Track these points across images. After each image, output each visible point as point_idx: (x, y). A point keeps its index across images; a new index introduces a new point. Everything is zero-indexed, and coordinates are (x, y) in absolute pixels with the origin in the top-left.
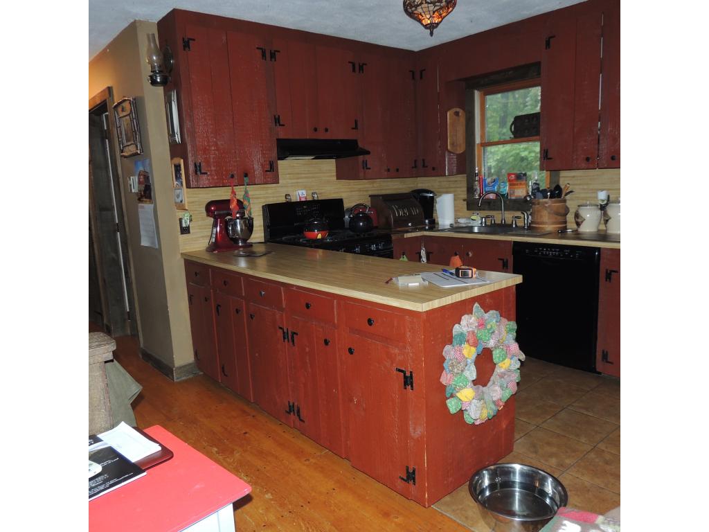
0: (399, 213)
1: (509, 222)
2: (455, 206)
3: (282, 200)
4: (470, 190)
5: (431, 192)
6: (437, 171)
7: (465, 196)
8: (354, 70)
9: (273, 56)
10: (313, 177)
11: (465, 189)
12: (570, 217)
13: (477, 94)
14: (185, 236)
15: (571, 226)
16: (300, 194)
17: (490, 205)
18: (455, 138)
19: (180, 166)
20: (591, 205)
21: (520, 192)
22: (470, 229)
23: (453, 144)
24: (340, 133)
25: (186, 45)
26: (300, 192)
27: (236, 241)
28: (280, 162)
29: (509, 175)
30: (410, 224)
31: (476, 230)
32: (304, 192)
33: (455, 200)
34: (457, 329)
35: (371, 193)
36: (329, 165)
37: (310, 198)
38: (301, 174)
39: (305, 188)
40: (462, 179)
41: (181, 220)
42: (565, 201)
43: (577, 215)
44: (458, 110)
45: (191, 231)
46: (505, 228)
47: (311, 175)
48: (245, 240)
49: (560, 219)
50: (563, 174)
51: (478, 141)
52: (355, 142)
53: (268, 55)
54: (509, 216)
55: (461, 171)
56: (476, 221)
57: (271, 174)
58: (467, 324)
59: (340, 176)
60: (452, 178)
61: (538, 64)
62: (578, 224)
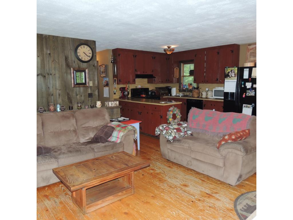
0: (162, 92)
1: (188, 95)
2: (176, 91)
3: (135, 88)
4: (180, 87)
5: (170, 87)
6: (172, 82)
7: (179, 89)
8: (153, 58)
9: (136, 56)
10: (142, 83)
11: (179, 87)
12: (200, 94)
13: (182, 64)
14: (115, 95)
15: (201, 96)
16: (139, 87)
17: (184, 91)
18: (176, 75)
19: (116, 80)
20: (204, 91)
21: (191, 88)
22: (179, 96)
23: (176, 76)
24: (149, 73)
25: (119, 55)
27: (125, 96)
28: (136, 79)
29: (188, 84)
30: (165, 95)
31: (180, 96)
32: (140, 86)
33: (176, 89)
34: (169, 109)
35: (156, 87)
36: (146, 80)
37: (141, 88)
40: (178, 84)
41: (114, 91)
42: (199, 90)
43: (202, 94)
44: (177, 68)
46: (187, 96)
48: (127, 96)
49: (198, 94)
50: (200, 84)
51: (182, 75)
52: (152, 75)
54: (188, 94)
55: (178, 82)
56: (181, 94)
57: (134, 82)
58: (171, 109)
59: (149, 82)
60: (176, 84)
61: (193, 60)
62: (202, 95)
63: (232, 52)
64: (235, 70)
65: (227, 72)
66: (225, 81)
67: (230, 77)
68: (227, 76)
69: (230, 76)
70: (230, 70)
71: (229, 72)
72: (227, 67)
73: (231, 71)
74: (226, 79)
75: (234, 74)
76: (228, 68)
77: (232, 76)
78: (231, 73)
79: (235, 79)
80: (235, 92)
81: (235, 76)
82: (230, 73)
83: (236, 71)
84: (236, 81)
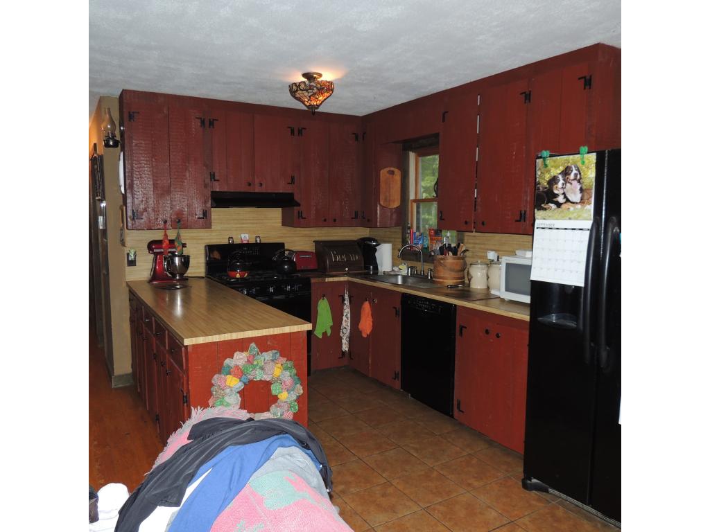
0: (336, 258)
3: (225, 241)
4: (404, 241)
5: (375, 240)
6: (371, 223)
7: (400, 247)
8: (293, 134)
9: (211, 124)
10: (257, 223)
11: (400, 240)
12: (465, 273)
13: (412, 156)
14: (132, 268)
16: (242, 238)
17: (414, 256)
18: (389, 194)
20: (481, 263)
23: (385, 199)
25: (131, 117)
26: (243, 236)
29: (430, 230)
30: (347, 269)
32: (247, 236)
33: (393, 249)
34: (227, 361)
35: (317, 239)
36: (276, 214)
37: (253, 241)
38: (246, 220)
39: (249, 232)
40: (398, 230)
41: (128, 255)
42: (462, 258)
44: (392, 169)
45: (137, 264)
47: (255, 221)
48: (181, 275)
50: (467, 234)
51: (412, 197)
53: (207, 123)
56: (404, 270)
57: (203, 220)
58: (239, 358)
59: (286, 222)
60: (391, 230)
61: (437, 135)
62: (469, 281)
63: (588, 82)
64: (583, 168)
65: (547, 177)
66: (537, 222)
67: (559, 205)
68: (546, 197)
69: (561, 199)
70: (562, 168)
71: (553, 181)
72: (545, 153)
73: (566, 172)
74: (538, 214)
75: (581, 190)
76: (551, 156)
77: (568, 200)
78: (566, 181)
79: (585, 215)
80: (582, 284)
81: (582, 201)
82: (560, 185)
83: (591, 174)
84: (588, 224)
